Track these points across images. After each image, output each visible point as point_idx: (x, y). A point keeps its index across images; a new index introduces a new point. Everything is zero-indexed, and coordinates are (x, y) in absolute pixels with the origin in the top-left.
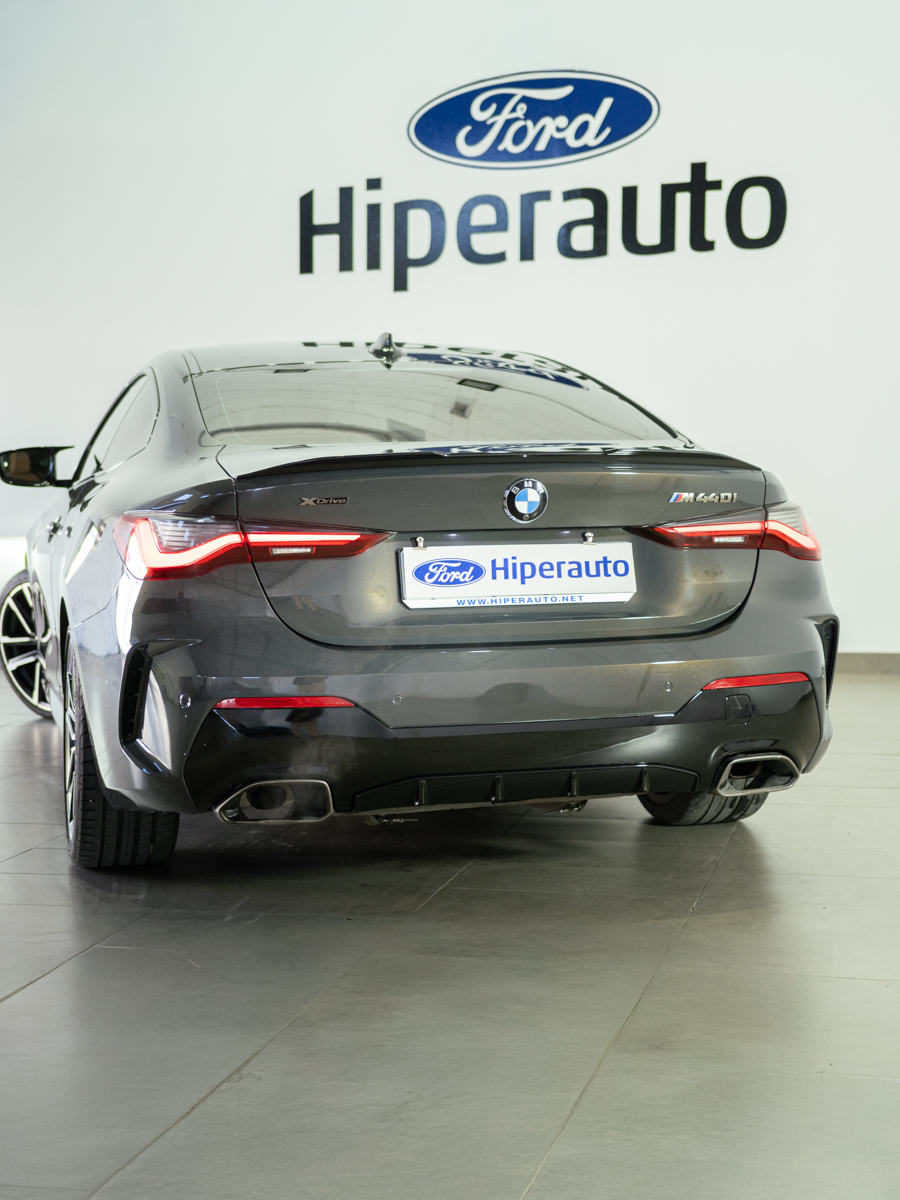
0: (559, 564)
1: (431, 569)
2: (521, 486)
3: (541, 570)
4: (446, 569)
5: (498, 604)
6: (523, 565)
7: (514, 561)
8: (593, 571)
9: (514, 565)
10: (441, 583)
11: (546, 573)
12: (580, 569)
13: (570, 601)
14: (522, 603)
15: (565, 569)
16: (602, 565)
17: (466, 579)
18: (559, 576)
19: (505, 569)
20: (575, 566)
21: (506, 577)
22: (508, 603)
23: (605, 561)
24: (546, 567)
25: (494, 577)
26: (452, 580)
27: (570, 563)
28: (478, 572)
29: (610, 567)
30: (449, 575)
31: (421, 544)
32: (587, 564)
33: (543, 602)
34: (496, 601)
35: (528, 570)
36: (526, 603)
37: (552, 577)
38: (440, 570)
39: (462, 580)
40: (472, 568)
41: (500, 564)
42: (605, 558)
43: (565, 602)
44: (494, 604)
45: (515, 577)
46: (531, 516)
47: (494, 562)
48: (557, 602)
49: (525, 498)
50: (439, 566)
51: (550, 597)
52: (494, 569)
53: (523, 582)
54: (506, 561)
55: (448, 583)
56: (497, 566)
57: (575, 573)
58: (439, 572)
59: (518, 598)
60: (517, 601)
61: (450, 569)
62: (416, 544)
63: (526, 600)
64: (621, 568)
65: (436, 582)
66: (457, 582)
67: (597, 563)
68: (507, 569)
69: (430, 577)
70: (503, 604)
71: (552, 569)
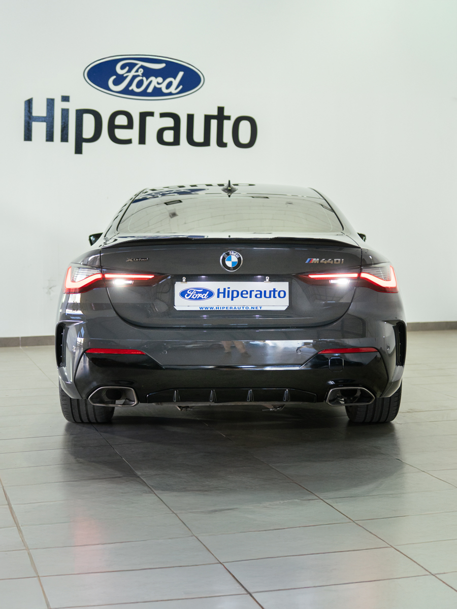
0: (251, 291)
1: (188, 292)
2: (228, 254)
3: (242, 294)
4: (195, 292)
5: (220, 309)
6: (233, 291)
7: (229, 289)
8: (268, 295)
9: (229, 291)
10: (193, 299)
11: (244, 296)
12: (261, 294)
13: (255, 309)
14: (231, 309)
15: (254, 294)
16: (272, 293)
17: (205, 297)
18: (251, 297)
19: (224, 293)
20: (259, 293)
21: (224, 297)
22: (224, 309)
23: (274, 291)
24: (245, 292)
25: (218, 297)
26: (198, 298)
27: (256, 291)
28: (211, 294)
29: (277, 293)
30: (197, 295)
31: (184, 280)
32: (265, 292)
33: (242, 309)
34: (218, 308)
35: (235, 294)
36: (233, 309)
37: (247, 297)
38: (193, 293)
39: (203, 298)
40: (208, 292)
41: (222, 291)
42: (274, 289)
43: (253, 309)
44: (217, 309)
45: (228, 297)
46: (234, 268)
47: (219, 290)
48: (249, 309)
49: (230, 259)
50: (192, 291)
51: (245, 307)
52: (219, 293)
53: (232, 300)
54: (225, 289)
55: (196, 299)
56: (220, 291)
57: (259, 296)
58: (192, 294)
59: (229, 307)
60: (229, 308)
61: (197, 293)
62: (182, 281)
63: (233, 308)
64: (282, 294)
65: (190, 298)
66: (200, 298)
67: (270, 292)
68: (225, 293)
69: (187, 296)
70: (222, 309)
71: (247, 293)
